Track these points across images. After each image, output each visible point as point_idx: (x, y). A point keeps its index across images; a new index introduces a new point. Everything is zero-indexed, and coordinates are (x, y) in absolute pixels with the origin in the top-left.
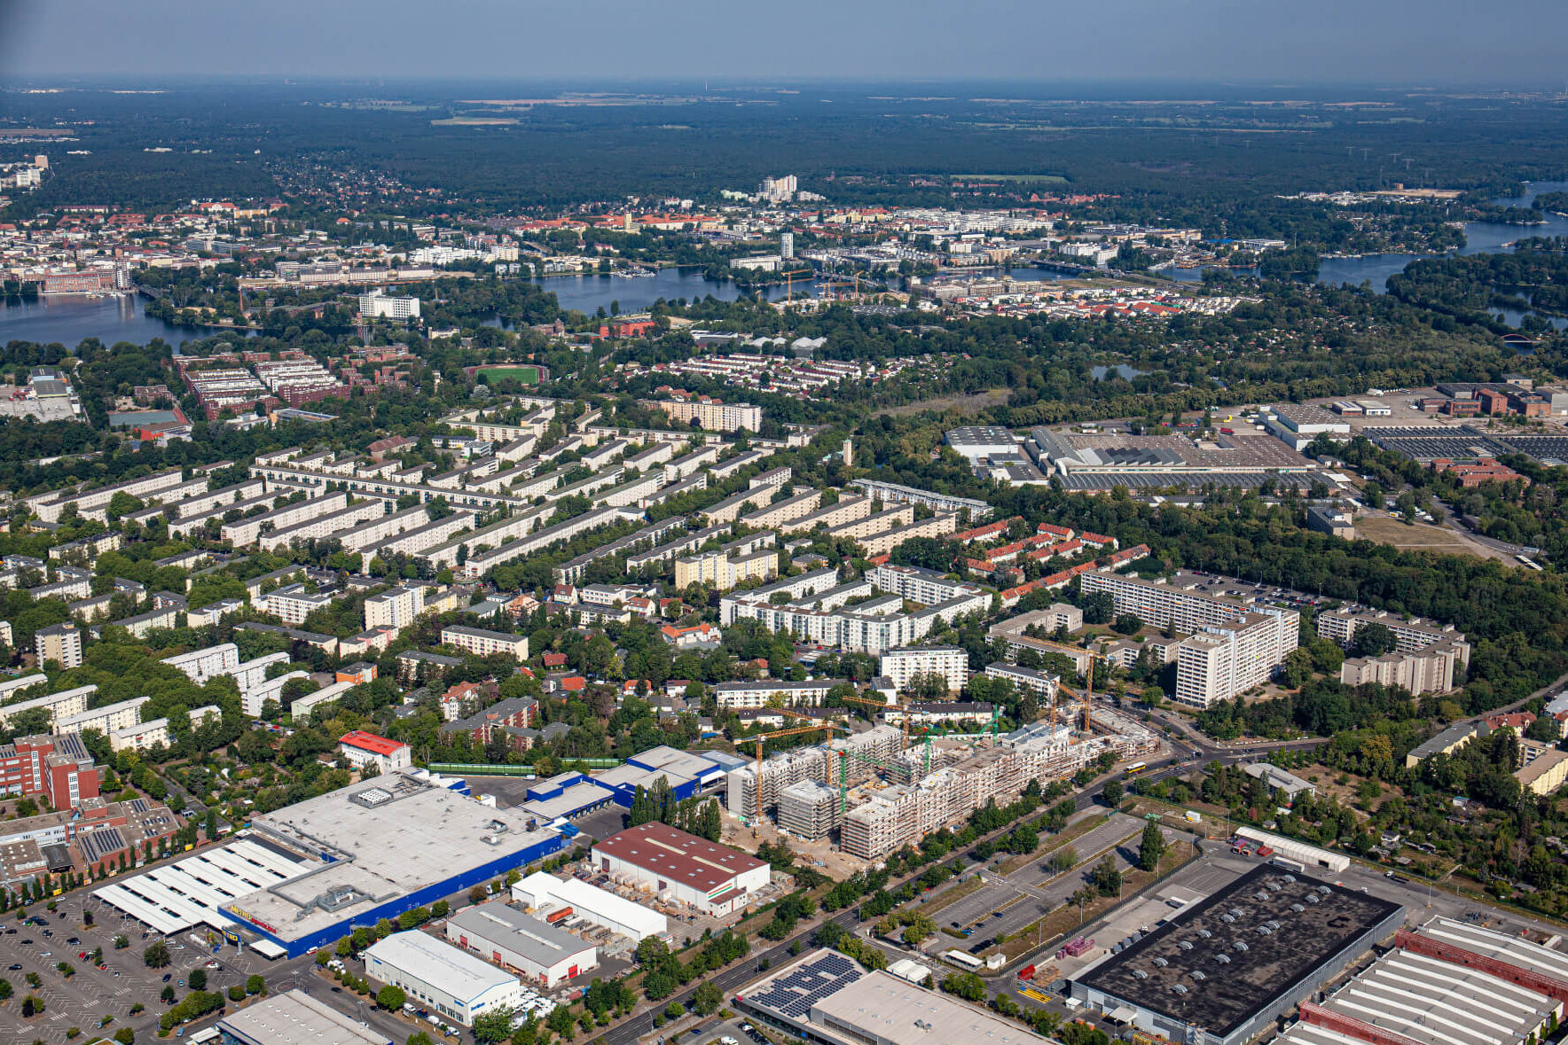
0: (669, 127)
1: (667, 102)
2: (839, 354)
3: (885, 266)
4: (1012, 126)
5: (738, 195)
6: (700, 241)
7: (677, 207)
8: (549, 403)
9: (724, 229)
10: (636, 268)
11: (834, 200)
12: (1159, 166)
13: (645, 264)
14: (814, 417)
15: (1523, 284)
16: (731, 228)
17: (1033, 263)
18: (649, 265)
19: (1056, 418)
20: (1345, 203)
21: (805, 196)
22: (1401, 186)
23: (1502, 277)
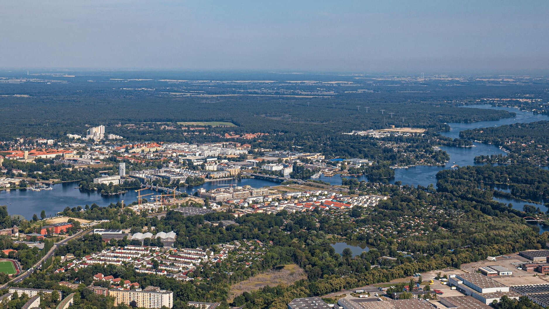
0: (18, 96)
1: (10, 81)
2: (189, 244)
3: (179, 180)
4: (189, 95)
5: (76, 137)
6: (69, 166)
7: (46, 144)
8: (34, 293)
9: (77, 157)
10: (40, 184)
11: (128, 138)
12: (275, 116)
13: (44, 181)
14: (203, 296)
15: (497, 183)
16: (81, 157)
17: (252, 175)
18: (47, 182)
19: (340, 288)
20: (378, 137)
21: (112, 136)
22: (394, 126)
23: (487, 179)
